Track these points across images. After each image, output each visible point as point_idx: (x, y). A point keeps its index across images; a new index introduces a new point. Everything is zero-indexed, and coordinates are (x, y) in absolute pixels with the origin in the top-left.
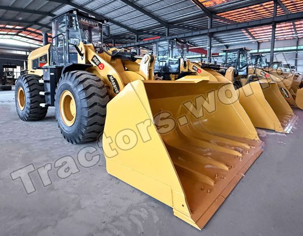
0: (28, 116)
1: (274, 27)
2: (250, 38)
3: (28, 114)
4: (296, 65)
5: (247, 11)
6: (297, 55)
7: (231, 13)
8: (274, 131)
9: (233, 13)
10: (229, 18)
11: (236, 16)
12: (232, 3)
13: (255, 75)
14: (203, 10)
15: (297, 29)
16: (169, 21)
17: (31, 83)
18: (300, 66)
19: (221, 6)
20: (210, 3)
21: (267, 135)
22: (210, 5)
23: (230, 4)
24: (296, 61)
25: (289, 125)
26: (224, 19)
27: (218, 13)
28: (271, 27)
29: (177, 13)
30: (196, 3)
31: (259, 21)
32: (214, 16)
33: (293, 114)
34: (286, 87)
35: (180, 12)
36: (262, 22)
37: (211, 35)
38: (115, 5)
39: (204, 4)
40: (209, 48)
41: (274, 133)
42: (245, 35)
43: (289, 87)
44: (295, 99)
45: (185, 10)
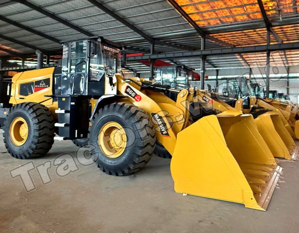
0: (31, 152)
1: (268, 55)
2: (242, 62)
3: (33, 149)
4: (288, 93)
5: (241, 34)
6: (288, 82)
7: (225, 35)
8: (284, 159)
9: (226, 35)
10: (222, 39)
11: (229, 38)
12: (227, 26)
13: (257, 106)
14: (196, 29)
15: (287, 56)
16: (155, 37)
17: (39, 112)
18: (292, 94)
19: (215, 27)
20: (204, 23)
21: (280, 162)
22: (204, 24)
23: (224, 26)
24: (288, 89)
25: (294, 154)
26: (217, 40)
27: (211, 34)
28: (266, 55)
29: (166, 28)
30: (189, 21)
31: (254, 48)
32: (207, 36)
33: (295, 144)
34: (286, 118)
35: (170, 28)
36: (257, 49)
37: (204, 58)
38: (89, 11)
39: (197, 23)
40: (202, 71)
41: (285, 160)
42: (237, 58)
43: (288, 119)
44: (294, 131)
45: (175, 27)
